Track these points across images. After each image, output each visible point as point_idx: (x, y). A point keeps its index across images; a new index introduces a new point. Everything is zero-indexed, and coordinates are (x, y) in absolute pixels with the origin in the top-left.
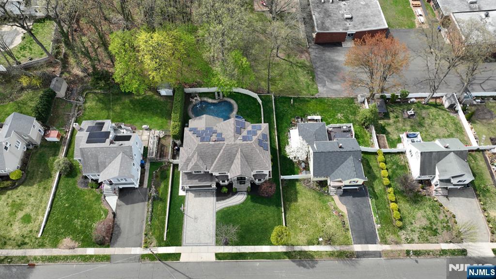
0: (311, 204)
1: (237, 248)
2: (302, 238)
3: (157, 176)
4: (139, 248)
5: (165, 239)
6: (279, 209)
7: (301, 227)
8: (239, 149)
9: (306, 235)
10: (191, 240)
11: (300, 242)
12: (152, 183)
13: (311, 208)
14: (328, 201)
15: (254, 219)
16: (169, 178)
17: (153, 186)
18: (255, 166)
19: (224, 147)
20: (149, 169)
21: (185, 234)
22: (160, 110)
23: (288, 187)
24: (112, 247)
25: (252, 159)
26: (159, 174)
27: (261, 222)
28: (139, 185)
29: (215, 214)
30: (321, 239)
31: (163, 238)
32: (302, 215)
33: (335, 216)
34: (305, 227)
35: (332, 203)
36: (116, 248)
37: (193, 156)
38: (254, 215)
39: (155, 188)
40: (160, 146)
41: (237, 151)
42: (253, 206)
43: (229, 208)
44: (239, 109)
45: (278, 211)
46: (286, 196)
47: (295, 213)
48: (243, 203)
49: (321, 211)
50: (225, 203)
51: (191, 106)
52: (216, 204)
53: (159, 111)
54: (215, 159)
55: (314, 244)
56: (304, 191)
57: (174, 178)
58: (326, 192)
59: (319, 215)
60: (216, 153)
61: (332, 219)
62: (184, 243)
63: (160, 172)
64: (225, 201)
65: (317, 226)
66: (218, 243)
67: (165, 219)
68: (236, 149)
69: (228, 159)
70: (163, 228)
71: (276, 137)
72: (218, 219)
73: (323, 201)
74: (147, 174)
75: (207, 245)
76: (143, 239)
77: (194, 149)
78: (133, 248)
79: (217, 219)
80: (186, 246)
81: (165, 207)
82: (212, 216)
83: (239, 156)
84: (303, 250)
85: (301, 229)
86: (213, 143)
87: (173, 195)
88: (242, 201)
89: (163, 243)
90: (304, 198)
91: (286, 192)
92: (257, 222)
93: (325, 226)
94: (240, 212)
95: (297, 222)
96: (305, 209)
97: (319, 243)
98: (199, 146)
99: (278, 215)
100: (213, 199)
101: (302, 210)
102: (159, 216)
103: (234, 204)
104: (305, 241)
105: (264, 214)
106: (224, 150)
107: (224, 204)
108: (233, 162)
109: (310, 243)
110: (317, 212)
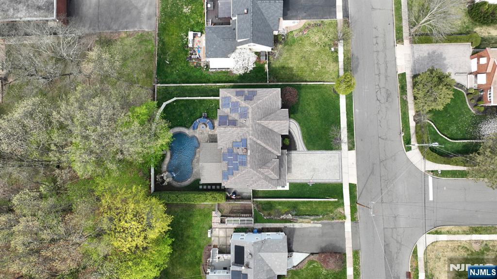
0: (296, 54)
1: (343, 130)
2: (331, 67)
3: (269, 215)
4: (345, 224)
5: (337, 200)
6: (303, 87)
7: (320, 67)
8: (258, 122)
9: (328, 63)
10: (336, 174)
11: (336, 69)
12: (278, 218)
13: (300, 55)
14: (293, 37)
15: (316, 113)
16: (270, 201)
17: (282, 217)
18: (276, 106)
19: (255, 139)
20: (261, 224)
21: (330, 181)
22: (182, 219)
23: (277, 76)
24: (345, 251)
25: (268, 109)
26: (266, 212)
27: (317, 106)
28: (282, 232)
29: (310, 152)
30: (333, 49)
31: (335, 202)
32: (307, 65)
33: (309, 33)
34: (320, 63)
35: (295, 33)
36: (346, 246)
37: (263, 174)
38: (311, 112)
39: (283, 215)
40: (232, 215)
41: (260, 125)
42: (302, 113)
43: (304, 137)
44: (181, 126)
45: (306, 88)
46: (287, 80)
47: (306, 72)
48: (299, 123)
49: (303, 45)
50: (299, 141)
51: (175, 184)
52: (299, 151)
53: (183, 221)
54: (266, 149)
55: (337, 57)
56: (281, 61)
57: (269, 196)
58: (283, 37)
59: (308, 48)
60: (260, 147)
61: (312, 36)
62: (339, 181)
63: (264, 211)
64: (296, 142)
65: (319, 52)
66: (339, 148)
67: (316, 201)
68: (257, 125)
69: (267, 134)
70: (325, 202)
71: (217, 84)
72: (316, 148)
73: (294, 42)
74: (268, 225)
75: (341, 159)
76: (337, 221)
77: (255, 172)
78: (346, 230)
79: (314, 150)
80: (342, 178)
81: (303, 202)
82: (312, 154)
83: (264, 123)
84: (343, 67)
85: (322, 67)
86: (249, 151)
87: (288, 195)
88: (297, 124)
89: (341, 201)
90: (289, 61)
91: (282, 79)
92: (318, 109)
93: (319, 44)
94: (308, 126)
95: (315, 71)
96: (301, 61)
97: (336, 51)
98: (252, 167)
99: (310, 89)
100: (294, 154)
101: (303, 65)
102: (313, 208)
103: (300, 132)
104: (334, 64)
105: (310, 102)
106: (258, 139)
107: (299, 143)
108: (271, 130)
109: (336, 60)
110: (305, 50)
